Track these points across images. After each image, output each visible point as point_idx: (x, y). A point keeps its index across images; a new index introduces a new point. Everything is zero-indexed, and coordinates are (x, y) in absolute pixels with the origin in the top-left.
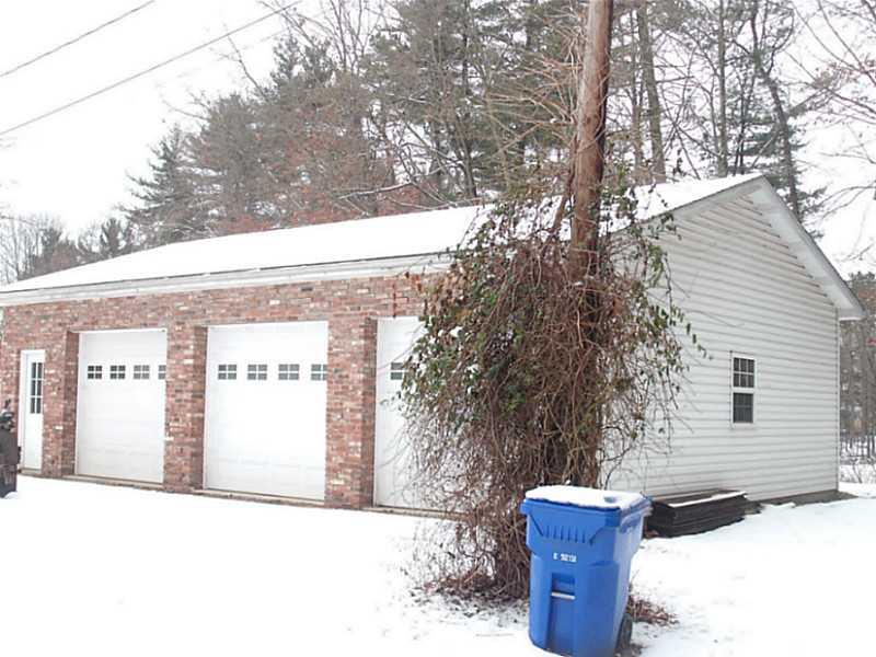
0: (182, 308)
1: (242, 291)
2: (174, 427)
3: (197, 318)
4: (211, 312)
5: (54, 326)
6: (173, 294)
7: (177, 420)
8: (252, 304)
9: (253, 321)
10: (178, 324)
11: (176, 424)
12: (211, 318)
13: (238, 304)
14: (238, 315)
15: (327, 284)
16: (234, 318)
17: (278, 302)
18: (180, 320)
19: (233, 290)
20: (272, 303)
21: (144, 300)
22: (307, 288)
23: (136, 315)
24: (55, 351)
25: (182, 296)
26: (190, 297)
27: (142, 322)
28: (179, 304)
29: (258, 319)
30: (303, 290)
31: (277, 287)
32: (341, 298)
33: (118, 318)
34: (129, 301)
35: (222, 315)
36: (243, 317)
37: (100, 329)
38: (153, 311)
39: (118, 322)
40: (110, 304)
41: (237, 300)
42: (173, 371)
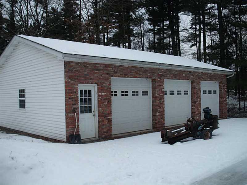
0: (160, 73)
1: (176, 71)
2: (159, 110)
3: (165, 77)
4: (169, 76)
5: (104, 74)
6: (157, 69)
7: (160, 108)
8: (179, 75)
9: (179, 79)
10: (159, 78)
11: (160, 109)
12: (169, 77)
13: (176, 74)
14: (176, 77)
15: (194, 72)
16: (175, 78)
17: (185, 75)
18: (160, 77)
19: (174, 70)
20: (183, 75)
21: (146, 69)
22: (190, 72)
23: (144, 74)
24: (105, 85)
25: (160, 70)
26: (162, 70)
27: (146, 76)
28: (159, 72)
29: (181, 79)
30: (190, 73)
31: (185, 71)
32: (196, 76)
33: (136, 74)
34: (141, 69)
35: (172, 77)
36: (177, 78)
37: (128, 77)
38: (150, 73)
39: (136, 75)
40: (133, 68)
41: (175, 73)
42: (158, 93)
